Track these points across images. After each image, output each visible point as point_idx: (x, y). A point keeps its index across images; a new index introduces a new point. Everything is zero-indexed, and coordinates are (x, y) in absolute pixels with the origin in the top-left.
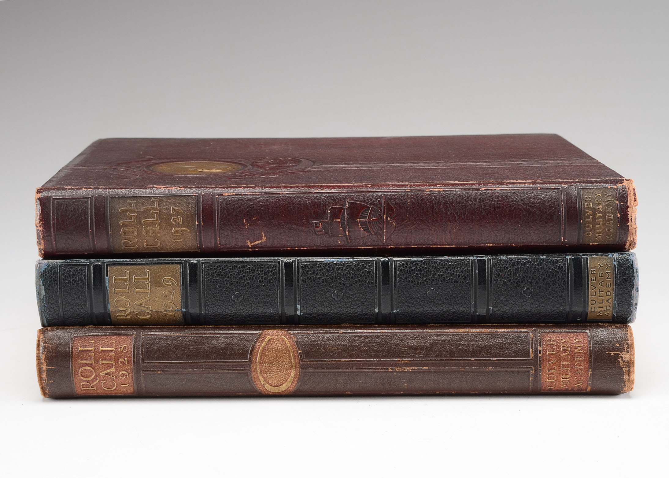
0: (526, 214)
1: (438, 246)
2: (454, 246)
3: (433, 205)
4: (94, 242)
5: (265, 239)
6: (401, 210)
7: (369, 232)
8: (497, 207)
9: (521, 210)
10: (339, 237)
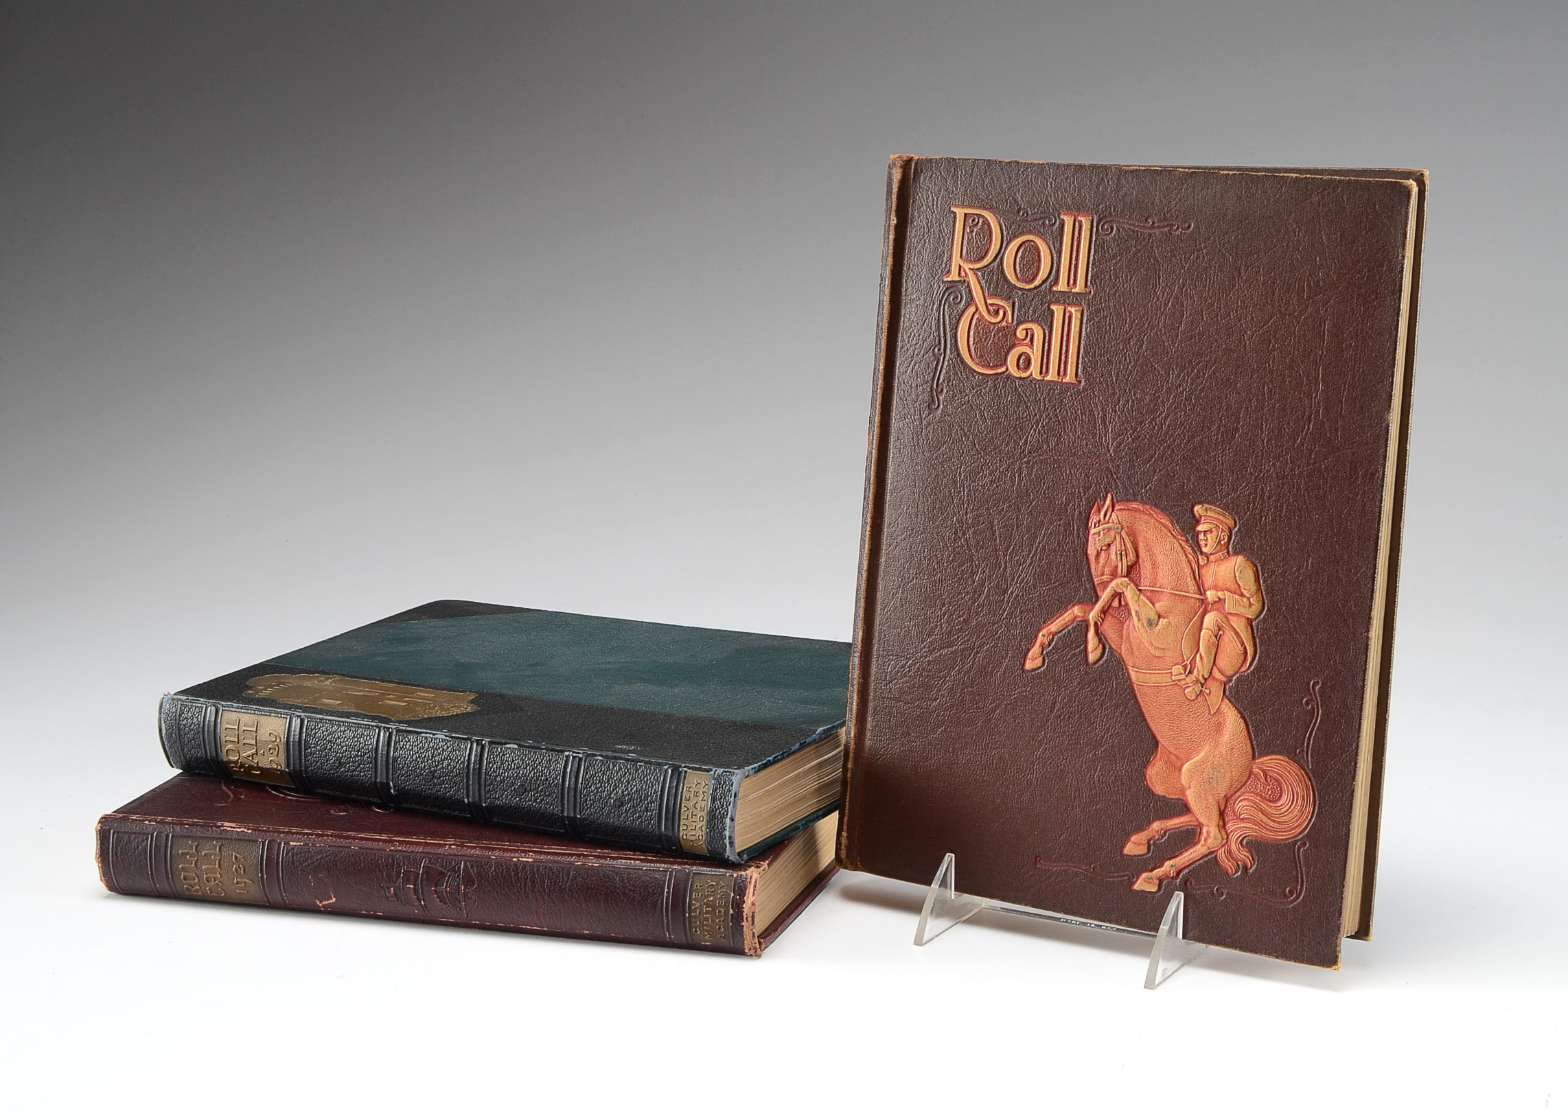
0: (624, 900)
1: (528, 927)
2: (545, 929)
3: (518, 877)
4: (155, 885)
5: (334, 899)
6: (483, 882)
7: (447, 904)
8: (591, 887)
9: (618, 894)
10: (414, 905)
